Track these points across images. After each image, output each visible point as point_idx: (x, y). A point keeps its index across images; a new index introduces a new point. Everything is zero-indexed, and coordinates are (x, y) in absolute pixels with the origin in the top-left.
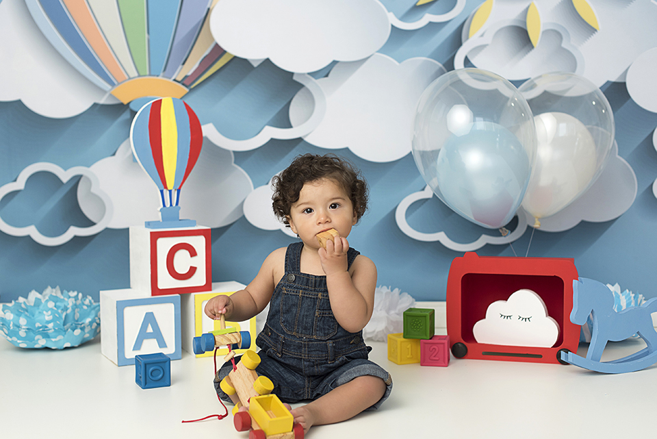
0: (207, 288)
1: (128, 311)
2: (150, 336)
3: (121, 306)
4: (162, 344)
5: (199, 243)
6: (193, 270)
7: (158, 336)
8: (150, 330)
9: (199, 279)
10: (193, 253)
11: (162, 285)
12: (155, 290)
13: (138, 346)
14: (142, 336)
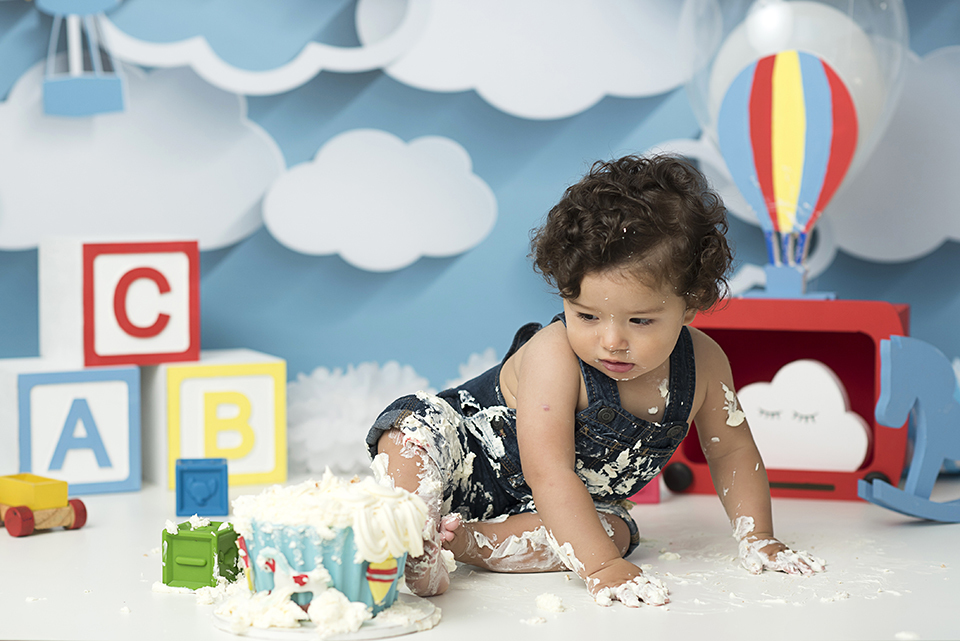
0: (191, 355)
1: (40, 395)
2: (80, 444)
3: (26, 384)
4: (104, 460)
5: (176, 267)
6: (163, 321)
7: (94, 442)
8: (80, 431)
9: (176, 338)
10: (164, 286)
11: (102, 348)
12: (91, 357)
13: (57, 462)
14: (66, 443)
